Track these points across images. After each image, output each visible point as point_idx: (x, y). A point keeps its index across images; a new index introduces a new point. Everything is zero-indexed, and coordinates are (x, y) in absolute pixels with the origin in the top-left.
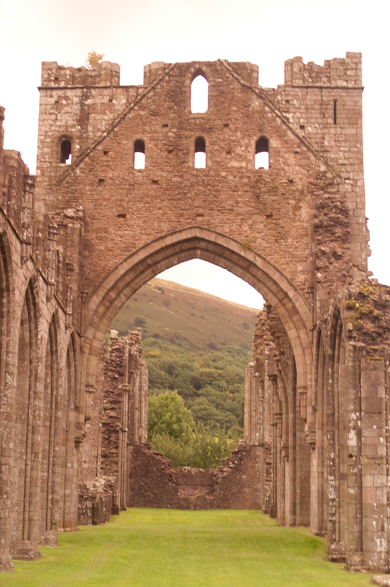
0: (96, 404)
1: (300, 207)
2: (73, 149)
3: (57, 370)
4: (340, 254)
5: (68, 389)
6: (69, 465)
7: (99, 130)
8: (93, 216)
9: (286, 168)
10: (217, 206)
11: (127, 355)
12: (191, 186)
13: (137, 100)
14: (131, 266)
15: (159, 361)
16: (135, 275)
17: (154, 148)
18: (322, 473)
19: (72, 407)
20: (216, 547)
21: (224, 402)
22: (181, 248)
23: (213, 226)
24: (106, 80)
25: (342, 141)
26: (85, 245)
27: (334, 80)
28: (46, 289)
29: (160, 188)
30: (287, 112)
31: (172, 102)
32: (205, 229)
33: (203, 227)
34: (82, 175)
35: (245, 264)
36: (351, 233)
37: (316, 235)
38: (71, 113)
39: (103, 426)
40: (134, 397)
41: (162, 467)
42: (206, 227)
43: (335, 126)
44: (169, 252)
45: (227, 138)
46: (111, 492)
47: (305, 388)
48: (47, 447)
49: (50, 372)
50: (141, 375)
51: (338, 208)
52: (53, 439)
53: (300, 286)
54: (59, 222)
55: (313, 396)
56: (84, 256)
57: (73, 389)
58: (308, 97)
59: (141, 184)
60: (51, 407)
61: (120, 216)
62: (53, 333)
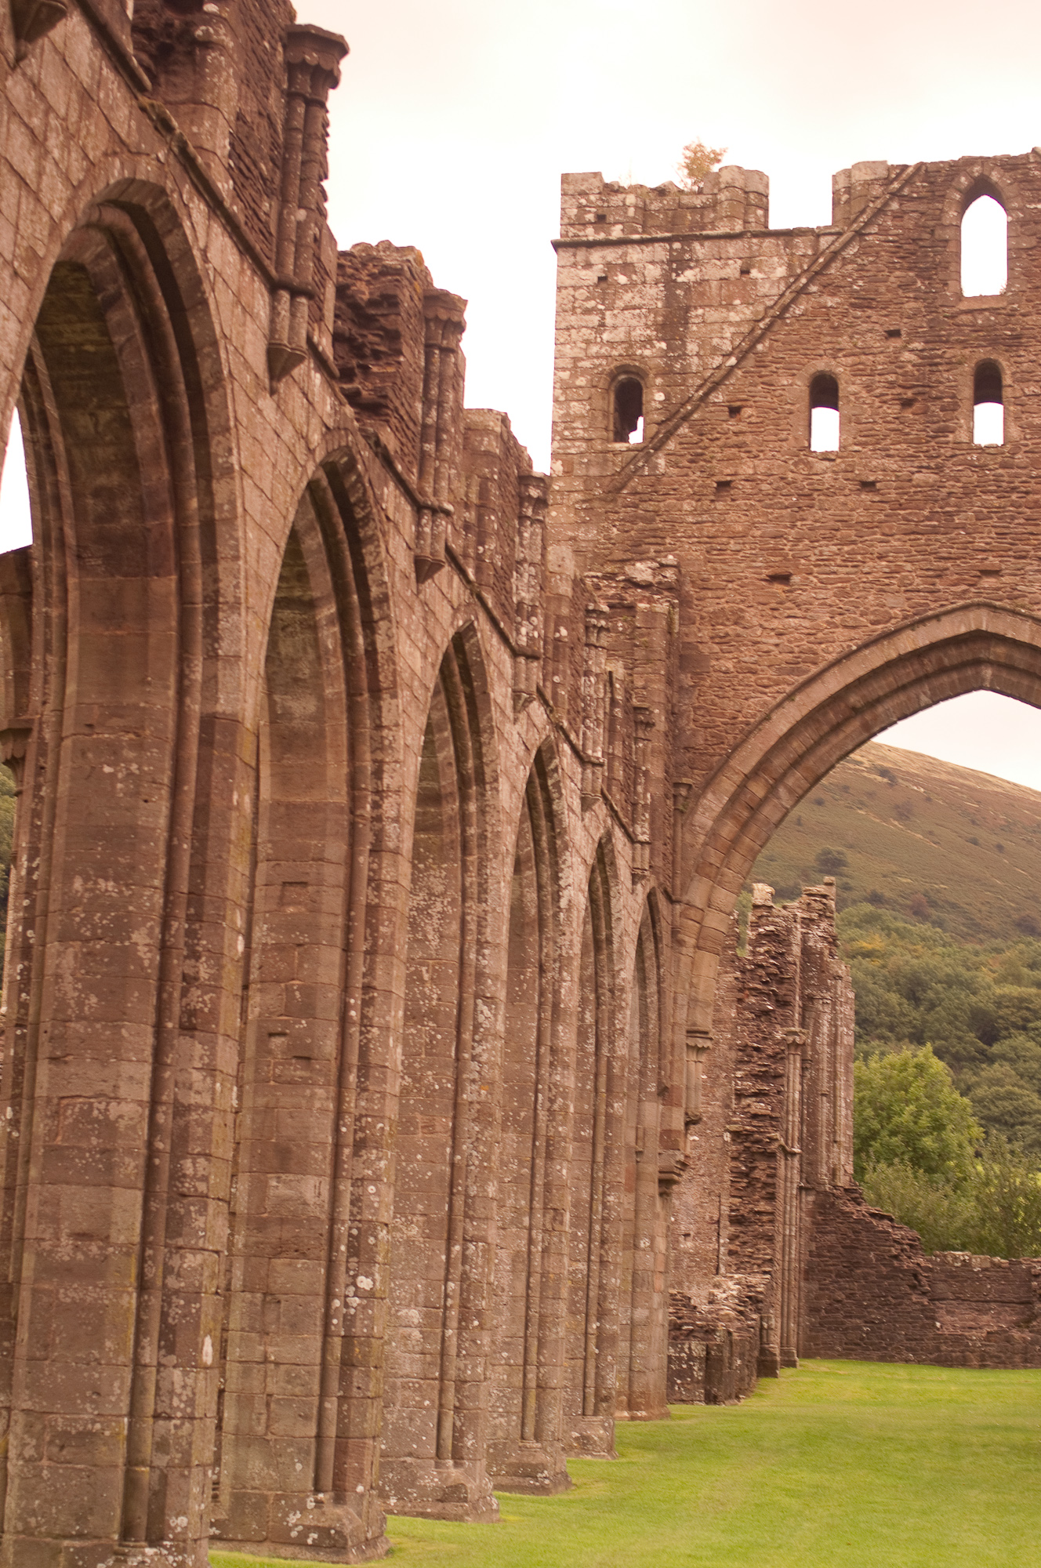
0: (714, 1080)
2: (649, 402)
3: (611, 991)
5: (641, 1042)
6: (644, 1243)
7: (715, 350)
8: (703, 580)
10: (1036, 547)
11: (796, 950)
12: (966, 494)
13: (816, 268)
14: (805, 712)
15: (884, 967)
16: (816, 737)
17: (864, 394)
19: (652, 1088)
22: (940, 660)
23: (1026, 601)
24: (731, 217)
26: (681, 657)
28: (579, 777)
29: (882, 502)
31: (910, 269)
32: (1004, 609)
33: (998, 603)
34: (673, 471)
38: (640, 308)
39: (733, 1140)
40: (818, 1062)
41: (894, 1252)
42: (1006, 604)
44: (907, 673)
46: (755, 1316)
48: (586, 1196)
49: (592, 997)
52: (601, 1174)
54: (612, 597)
56: (681, 688)
57: (653, 1040)
59: (830, 493)
60: (596, 1089)
61: (774, 578)
62: (600, 893)
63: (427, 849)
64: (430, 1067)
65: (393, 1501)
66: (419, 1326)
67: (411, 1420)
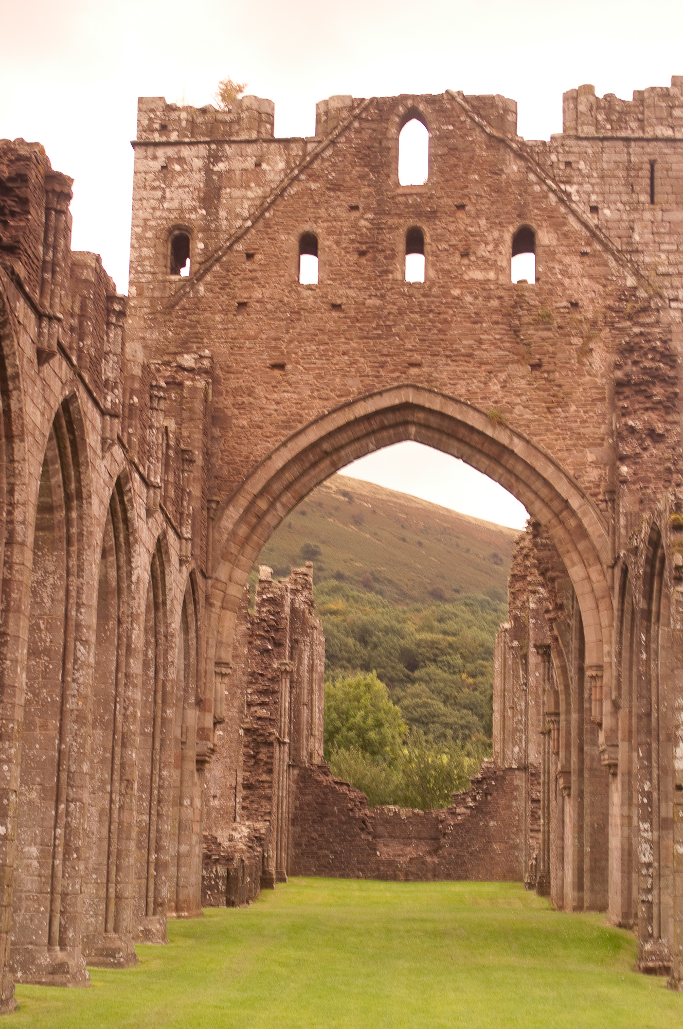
0: (233, 695)
1: (591, 350)
2: (194, 249)
3: (166, 636)
4: (661, 432)
5: (185, 670)
6: (186, 802)
7: (238, 216)
8: (228, 367)
9: (567, 282)
10: (445, 349)
11: (287, 610)
12: (400, 314)
13: (304, 163)
14: (294, 453)
15: (344, 621)
16: (301, 471)
17: (335, 247)
18: (630, 818)
19: (192, 700)
20: (442, 947)
21: (458, 692)
22: (382, 421)
23: (438, 384)
24: (249, 129)
25: (664, 233)
26: (213, 417)
27: (651, 125)
28: (145, 495)
29: (345, 317)
30: (569, 182)
31: (365, 166)
32: (424, 389)
33: (420, 385)
34: (209, 295)
35: (494, 450)
36: (680, 396)
37: (620, 400)
38: (188, 187)
39: (245, 734)
40: (301, 683)
41: (350, 806)
42: (425, 385)
43: (652, 206)
44: (361, 429)
45: (462, 229)
46: (259, 849)
47: (600, 667)
48: (148, 771)
49: (153, 640)
50: (311, 645)
51: (657, 352)
52: (158, 757)
53: (590, 488)
54: (168, 377)
55: (614, 682)
56: (213, 437)
57: (193, 669)
58: (605, 157)
59: (311, 311)
60: (155, 701)
61: (274, 366)
62: (159, 572)
63: (44, 542)
64: (45, 686)
65: (19, 974)
66: (37, 858)
67: (32, 920)
